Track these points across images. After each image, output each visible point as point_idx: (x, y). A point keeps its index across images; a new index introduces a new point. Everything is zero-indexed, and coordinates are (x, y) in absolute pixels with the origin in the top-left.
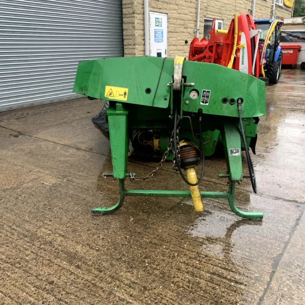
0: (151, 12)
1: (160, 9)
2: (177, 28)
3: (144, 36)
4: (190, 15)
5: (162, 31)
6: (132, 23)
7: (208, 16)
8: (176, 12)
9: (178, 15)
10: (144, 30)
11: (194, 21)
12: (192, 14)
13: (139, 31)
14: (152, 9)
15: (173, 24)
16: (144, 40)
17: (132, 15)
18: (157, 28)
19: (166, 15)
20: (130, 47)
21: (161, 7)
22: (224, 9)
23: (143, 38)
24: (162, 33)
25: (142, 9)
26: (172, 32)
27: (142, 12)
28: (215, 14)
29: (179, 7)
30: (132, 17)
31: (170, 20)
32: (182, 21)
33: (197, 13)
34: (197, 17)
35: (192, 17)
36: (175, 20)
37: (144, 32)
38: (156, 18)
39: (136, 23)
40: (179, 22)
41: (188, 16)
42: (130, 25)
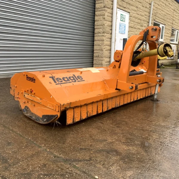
0: (118, 9)
1: (125, 8)
2: (135, 25)
3: (112, 27)
4: (144, 17)
5: (125, 25)
6: (103, 15)
7: (156, 20)
8: (135, 12)
9: (137, 15)
10: (112, 22)
11: (147, 22)
12: (146, 17)
13: (108, 22)
14: (119, 7)
15: (133, 21)
16: (111, 30)
17: (104, 9)
18: (121, 22)
19: (129, 13)
20: (100, 34)
21: (125, 6)
22: (166, 17)
23: (110, 28)
24: (125, 27)
25: (112, 5)
26: (132, 28)
27: (112, 7)
28: (161, 20)
29: (138, 9)
30: (103, 10)
31: (131, 18)
32: (139, 20)
33: (149, 16)
34: (149, 20)
35: (146, 19)
36: (135, 19)
37: (112, 24)
38: (121, 15)
39: (106, 15)
40: (137, 20)
41: (143, 18)
42: (101, 17)
